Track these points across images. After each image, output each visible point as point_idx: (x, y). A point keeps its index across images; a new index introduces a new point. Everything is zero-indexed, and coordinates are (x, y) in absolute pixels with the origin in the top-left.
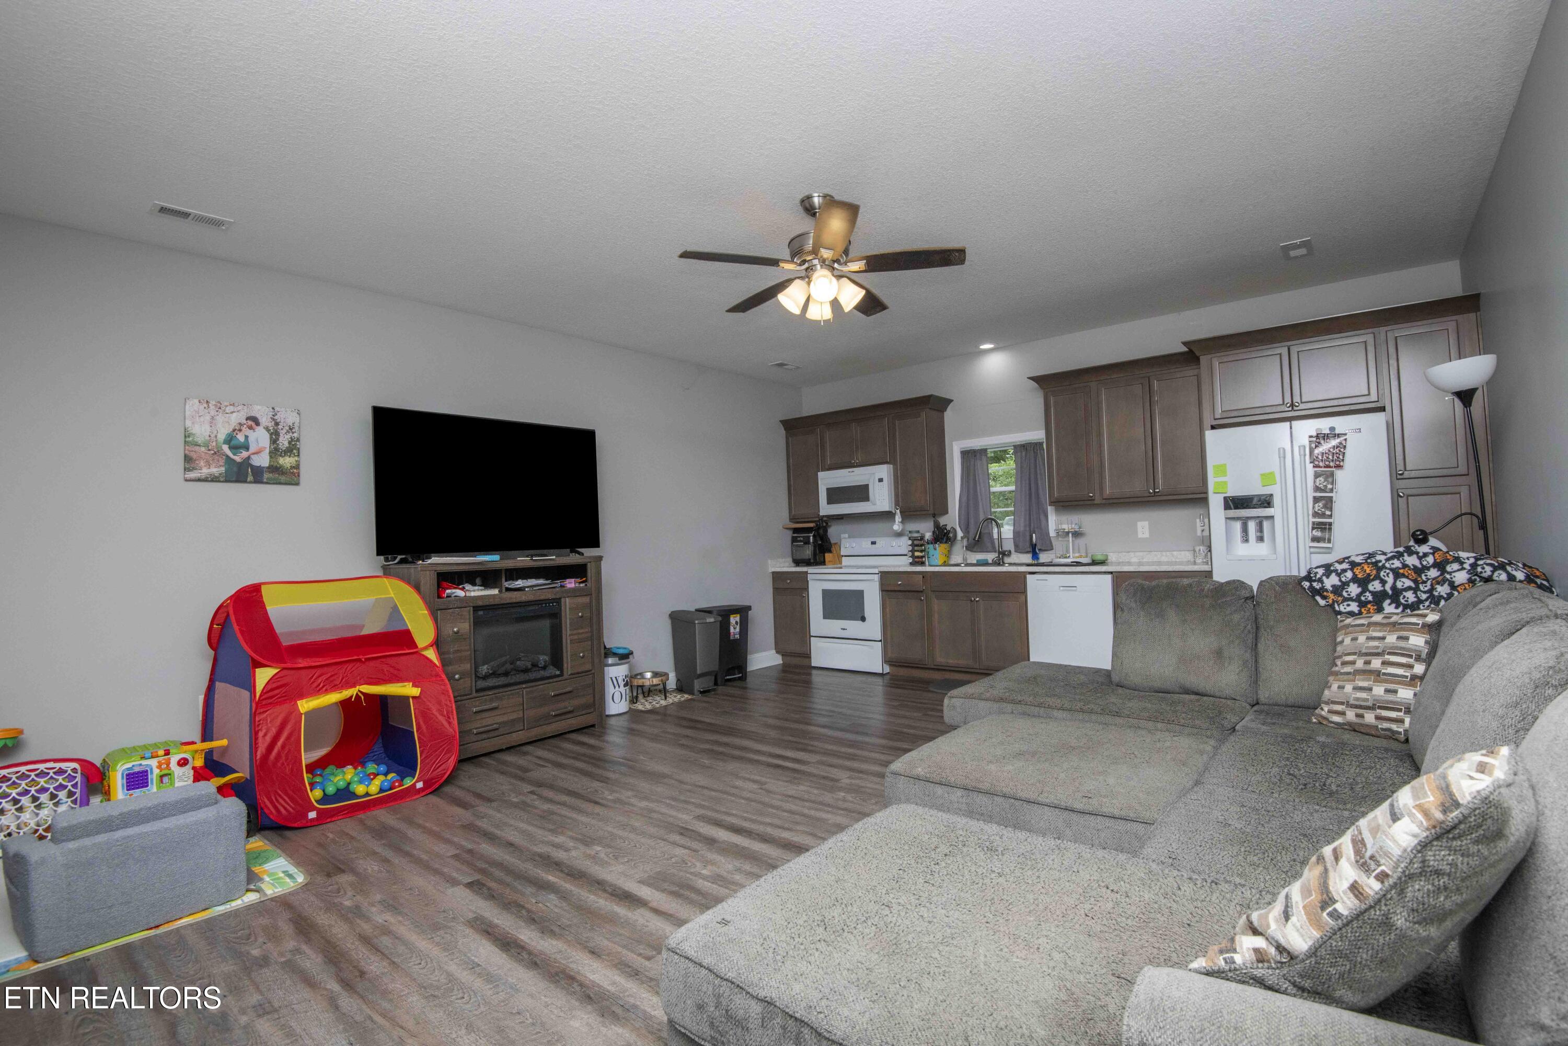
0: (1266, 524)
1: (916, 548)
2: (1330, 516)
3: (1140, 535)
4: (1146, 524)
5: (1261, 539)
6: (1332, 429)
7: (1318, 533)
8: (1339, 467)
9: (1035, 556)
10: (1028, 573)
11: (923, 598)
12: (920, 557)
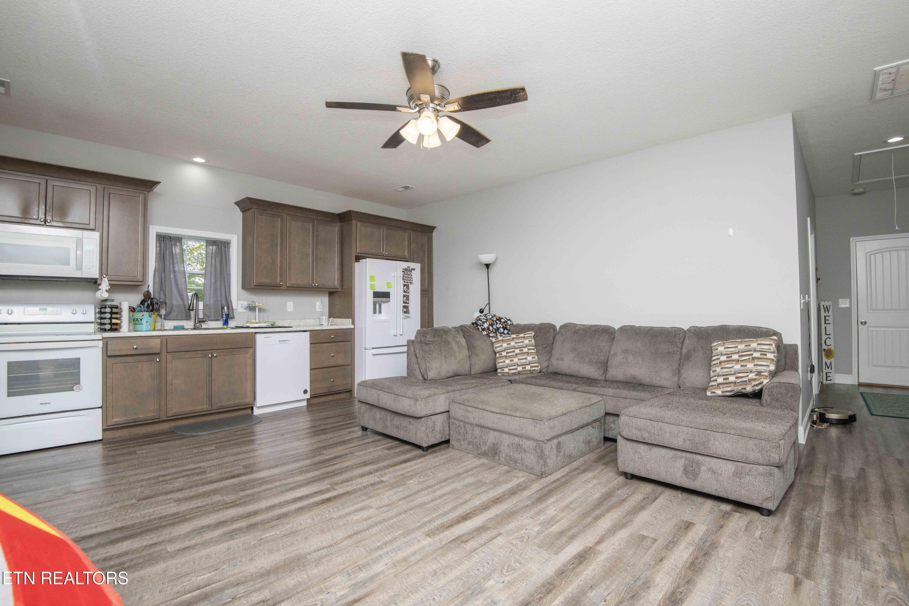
0: (383, 306)
1: (114, 316)
2: (408, 303)
3: (288, 310)
4: (292, 303)
5: (380, 312)
6: (409, 267)
7: (405, 310)
8: (411, 283)
9: (226, 322)
10: (256, 333)
11: (158, 360)
12: (116, 324)
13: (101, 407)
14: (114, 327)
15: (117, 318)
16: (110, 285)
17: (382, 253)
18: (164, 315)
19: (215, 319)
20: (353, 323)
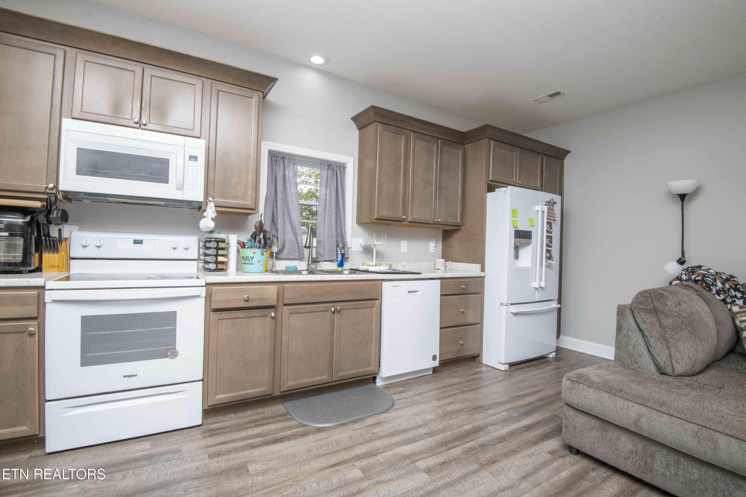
0: (525, 249)
1: (220, 252)
2: (551, 247)
6: (551, 200)
7: (548, 255)
8: (554, 220)
10: (383, 280)
11: (273, 314)
12: (222, 263)
13: (202, 380)
14: (220, 266)
15: (223, 256)
16: (217, 212)
17: (515, 182)
18: (276, 253)
19: (329, 259)
20: (483, 270)
